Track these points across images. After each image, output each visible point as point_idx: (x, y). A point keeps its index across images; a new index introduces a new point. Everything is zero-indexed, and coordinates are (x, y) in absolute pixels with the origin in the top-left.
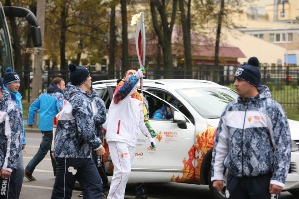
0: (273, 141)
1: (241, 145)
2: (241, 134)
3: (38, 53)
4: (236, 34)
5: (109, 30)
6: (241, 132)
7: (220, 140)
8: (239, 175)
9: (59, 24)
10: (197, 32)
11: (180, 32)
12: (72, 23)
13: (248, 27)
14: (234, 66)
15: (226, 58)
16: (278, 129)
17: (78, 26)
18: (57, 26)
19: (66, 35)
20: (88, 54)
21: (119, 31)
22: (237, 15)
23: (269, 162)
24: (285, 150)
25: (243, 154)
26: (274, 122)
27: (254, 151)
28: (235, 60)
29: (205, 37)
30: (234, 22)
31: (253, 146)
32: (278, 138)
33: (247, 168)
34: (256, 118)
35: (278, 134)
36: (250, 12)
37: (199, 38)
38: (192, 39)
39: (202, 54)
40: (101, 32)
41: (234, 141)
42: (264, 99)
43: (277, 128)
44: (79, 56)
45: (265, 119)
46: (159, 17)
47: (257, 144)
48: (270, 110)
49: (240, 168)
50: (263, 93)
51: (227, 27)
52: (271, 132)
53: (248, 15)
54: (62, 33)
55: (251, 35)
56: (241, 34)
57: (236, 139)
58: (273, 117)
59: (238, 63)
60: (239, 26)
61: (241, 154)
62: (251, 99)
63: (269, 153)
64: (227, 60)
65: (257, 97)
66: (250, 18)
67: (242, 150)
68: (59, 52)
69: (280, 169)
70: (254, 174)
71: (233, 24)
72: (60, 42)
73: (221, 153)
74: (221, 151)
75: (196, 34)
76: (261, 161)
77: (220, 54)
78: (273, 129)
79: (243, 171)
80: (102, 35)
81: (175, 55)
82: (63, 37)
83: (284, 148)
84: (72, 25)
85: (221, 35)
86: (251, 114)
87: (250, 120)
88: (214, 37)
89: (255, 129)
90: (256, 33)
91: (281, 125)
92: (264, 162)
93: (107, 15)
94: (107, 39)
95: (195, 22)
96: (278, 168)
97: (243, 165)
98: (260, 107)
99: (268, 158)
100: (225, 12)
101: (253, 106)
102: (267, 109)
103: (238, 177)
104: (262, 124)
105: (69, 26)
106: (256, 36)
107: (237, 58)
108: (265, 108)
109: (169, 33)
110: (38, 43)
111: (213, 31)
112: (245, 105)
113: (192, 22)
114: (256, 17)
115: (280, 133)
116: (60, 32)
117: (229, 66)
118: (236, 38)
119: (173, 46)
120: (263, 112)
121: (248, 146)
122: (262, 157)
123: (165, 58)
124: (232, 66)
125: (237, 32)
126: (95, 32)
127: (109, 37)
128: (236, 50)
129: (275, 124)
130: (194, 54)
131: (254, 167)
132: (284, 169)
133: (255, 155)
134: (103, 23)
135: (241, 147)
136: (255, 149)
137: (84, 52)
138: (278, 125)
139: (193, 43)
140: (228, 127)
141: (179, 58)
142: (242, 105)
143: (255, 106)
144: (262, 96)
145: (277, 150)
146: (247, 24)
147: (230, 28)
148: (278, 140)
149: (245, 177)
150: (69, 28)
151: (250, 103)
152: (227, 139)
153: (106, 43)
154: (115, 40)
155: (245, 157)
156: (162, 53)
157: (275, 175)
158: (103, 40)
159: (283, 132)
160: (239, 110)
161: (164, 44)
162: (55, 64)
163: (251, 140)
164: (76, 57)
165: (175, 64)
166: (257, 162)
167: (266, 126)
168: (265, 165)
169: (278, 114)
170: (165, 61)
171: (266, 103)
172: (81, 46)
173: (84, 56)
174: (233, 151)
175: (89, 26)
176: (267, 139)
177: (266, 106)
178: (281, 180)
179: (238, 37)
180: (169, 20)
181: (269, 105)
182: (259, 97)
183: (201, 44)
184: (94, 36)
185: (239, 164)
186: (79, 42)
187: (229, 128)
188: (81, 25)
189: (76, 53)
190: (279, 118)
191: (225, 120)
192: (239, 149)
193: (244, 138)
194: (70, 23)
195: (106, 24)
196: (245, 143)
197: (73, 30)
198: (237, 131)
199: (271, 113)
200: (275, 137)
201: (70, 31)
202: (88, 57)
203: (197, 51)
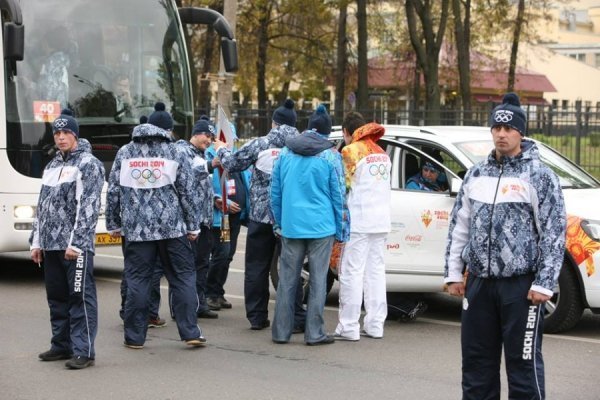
0: (538, 225)
1: (488, 229)
2: (491, 213)
3: (225, 81)
4: (542, 53)
5: (336, 45)
6: (490, 208)
7: (459, 220)
8: (483, 275)
9: (256, 35)
10: (478, 49)
11: (451, 49)
12: (278, 33)
13: (560, 41)
14: (538, 106)
15: (524, 92)
16: (548, 207)
17: (286, 38)
18: (254, 38)
19: (267, 51)
20: (302, 83)
21: (353, 47)
22: (543, 21)
23: (530, 256)
24: (555, 241)
25: (490, 242)
26: (542, 196)
27: (507, 239)
28: (539, 95)
29: (490, 57)
30: (539, 33)
31: (507, 231)
32: (546, 221)
33: (495, 264)
34: (514, 187)
35: (547, 214)
36: (563, 18)
37: (484, 59)
38: (471, 60)
39: (486, 85)
40: (323, 48)
41: (479, 222)
42: (528, 160)
43: (546, 205)
44: (286, 85)
45: (527, 190)
46: (419, 24)
47: (513, 228)
48: (537, 176)
49: (486, 264)
50: (528, 152)
51: (528, 42)
52: (536, 211)
53: (561, 23)
54: (260, 49)
55: (565, 55)
56: (551, 54)
57: (482, 220)
58: (540, 188)
59: (544, 101)
60: (547, 40)
61: (488, 242)
62: (510, 160)
63: (530, 242)
64: (527, 95)
65: (520, 157)
66: (564, 28)
67: (489, 236)
68: (255, 80)
69: (547, 269)
70: (506, 273)
71: (537, 38)
72: (257, 63)
73: (460, 241)
74: (460, 237)
75: (478, 53)
76: (518, 254)
77: (516, 87)
78: (539, 207)
79: (489, 268)
80: (326, 53)
81: (442, 87)
82: (263, 56)
83: (555, 237)
84: (277, 36)
85: (518, 54)
86: (508, 181)
87: (504, 191)
88: (507, 57)
89: (512, 205)
90: (573, 52)
91: (553, 200)
92: (521, 256)
93: (333, 21)
94: (333, 60)
95: (476, 34)
96: (544, 266)
97: (490, 259)
98: (521, 172)
99: (528, 250)
100: (525, 18)
101: (511, 170)
102: (533, 175)
103: (482, 278)
104: (522, 196)
105: (273, 37)
106: (573, 56)
107: (542, 93)
108: (529, 173)
109: (434, 50)
110: (232, 65)
111: (506, 48)
112: (499, 167)
113: (471, 34)
114: (573, 26)
115: (549, 214)
116: (257, 47)
117: (529, 105)
118: (543, 60)
119: (439, 72)
120: (525, 179)
121: (499, 230)
122: (518, 249)
123: (427, 91)
124: (533, 105)
125: (544, 49)
126: (313, 48)
127: (336, 57)
128: (542, 79)
129: (543, 200)
130: (474, 85)
131: (506, 263)
132: (552, 268)
133: (509, 244)
134: (327, 33)
135: (489, 232)
136: (510, 235)
137: (294, 80)
138: (547, 200)
139: (473, 67)
140: (470, 200)
141: (448, 92)
142: (494, 168)
143: (515, 171)
144: (526, 155)
145: (543, 239)
146: (559, 38)
147: (532, 44)
148: (545, 224)
149: (492, 278)
150: (272, 41)
151: (508, 165)
152: (470, 219)
153: (330, 65)
154: (346, 61)
155: (493, 247)
156: (422, 82)
157: (539, 278)
158: (327, 61)
159: (554, 213)
160: (490, 175)
161: (427, 68)
162: (248, 98)
163: (503, 221)
164: (280, 88)
165: (443, 100)
166: (511, 256)
167: (528, 201)
168: (524, 260)
169: (548, 185)
170: (427, 97)
171: (531, 166)
172: (289, 70)
173: (294, 87)
174: (475, 238)
175: (304, 38)
176: (529, 220)
177: (531, 170)
178: (547, 286)
179: (546, 58)
180: (436, 30)
181: (535, 169)
182: (522, 156)
183: (486, 69)
184: (312, 54)
185: (484, 258)
186: (286, 64)
187: (472, 201)
188: (291, 36)
189: (280, 81)
190: (550, 190)
191: (468, 190)
192: (486, 235)
193: (494, 217)
194: (274, 33)
195: (332, 35)
196: (494, 225)
197: (278, 44)
198: (485, 206)
199: (538, 182)
200: (541, 220)
201: (273, 46)
202: (300, 88)
203: (478, 80)
